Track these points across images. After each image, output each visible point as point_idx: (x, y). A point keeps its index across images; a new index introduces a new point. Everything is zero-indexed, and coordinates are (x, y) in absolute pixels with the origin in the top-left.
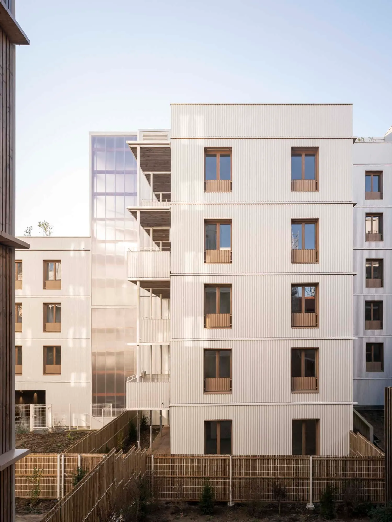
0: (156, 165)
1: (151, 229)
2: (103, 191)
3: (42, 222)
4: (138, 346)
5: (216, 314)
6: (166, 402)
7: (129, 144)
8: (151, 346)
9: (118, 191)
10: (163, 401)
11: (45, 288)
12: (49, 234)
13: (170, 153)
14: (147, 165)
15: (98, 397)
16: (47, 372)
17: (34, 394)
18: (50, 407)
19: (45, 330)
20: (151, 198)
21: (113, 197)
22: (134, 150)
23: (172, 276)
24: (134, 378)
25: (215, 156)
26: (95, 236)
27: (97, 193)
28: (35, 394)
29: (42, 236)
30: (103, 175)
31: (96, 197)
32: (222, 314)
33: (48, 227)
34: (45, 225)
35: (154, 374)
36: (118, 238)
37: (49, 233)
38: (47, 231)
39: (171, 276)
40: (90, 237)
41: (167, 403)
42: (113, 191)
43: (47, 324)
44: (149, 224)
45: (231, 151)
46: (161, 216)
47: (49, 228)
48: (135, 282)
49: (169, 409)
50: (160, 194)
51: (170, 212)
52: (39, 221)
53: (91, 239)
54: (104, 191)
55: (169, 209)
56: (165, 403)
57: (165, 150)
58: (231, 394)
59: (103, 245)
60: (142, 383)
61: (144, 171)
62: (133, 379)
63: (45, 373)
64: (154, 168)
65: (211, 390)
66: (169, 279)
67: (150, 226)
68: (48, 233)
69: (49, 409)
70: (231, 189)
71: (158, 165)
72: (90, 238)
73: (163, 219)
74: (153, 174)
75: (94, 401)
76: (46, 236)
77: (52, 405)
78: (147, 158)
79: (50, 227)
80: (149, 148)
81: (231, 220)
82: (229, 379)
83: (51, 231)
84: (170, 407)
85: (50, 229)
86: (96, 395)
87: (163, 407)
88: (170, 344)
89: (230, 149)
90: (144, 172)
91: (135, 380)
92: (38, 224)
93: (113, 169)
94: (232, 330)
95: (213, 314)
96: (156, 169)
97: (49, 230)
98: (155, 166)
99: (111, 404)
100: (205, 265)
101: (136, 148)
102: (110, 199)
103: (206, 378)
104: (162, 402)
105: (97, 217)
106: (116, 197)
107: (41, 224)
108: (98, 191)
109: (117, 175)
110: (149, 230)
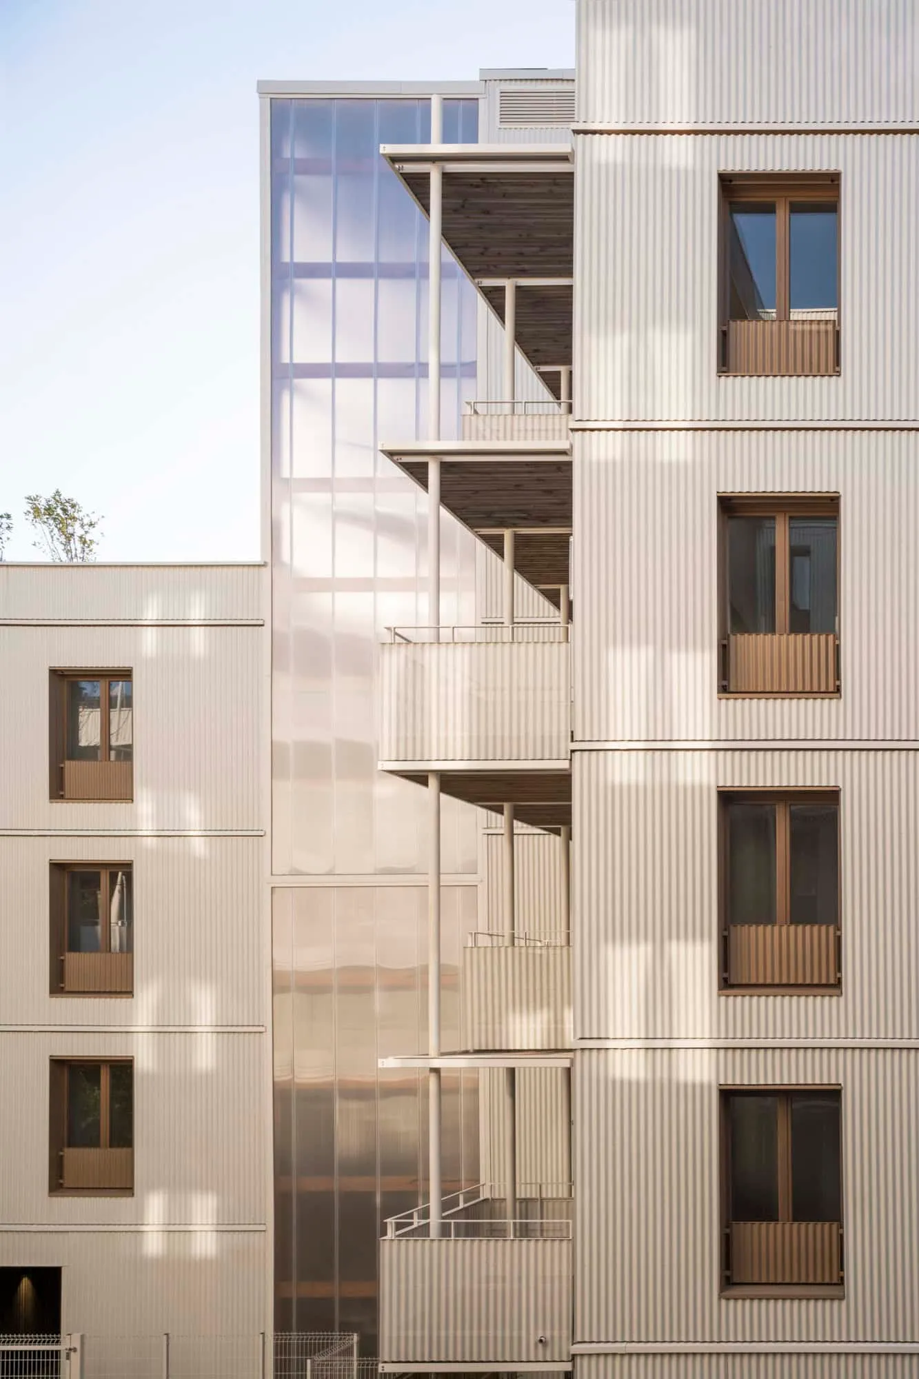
0: (526, 250)
1: (508, 534)
2: (322, 356)
3: (46, 494)
4: (436, 1071)
5: (776, 928)
6: (556, 1333)
7: (394, 159)
8: (512, 1072)
9: (387, 357)
10: (544, 1329)
11: (62, 797)
12: (79, 550)
13: (571, 196)
14: (486, 248)
15: (300, 1301)
16: (68, 1181)
17: (19, 1282)
18: (75, 1350)
19: (58, 985)
20: (507, 397)
21: (366, 384)
22: (418, 185)
23: (578, 753)
24: (423, 1222)
25: (769, 209)
26: (286, 557)
27: (296, 366)
28: (25, 1284)
29: (47, 559)
30: (322, 285)
31: (291, 382)
32: (800, 928)
33: (74, 518)
34: (59, 511)
35: (526, 1200)
36: (385, 571)
37: (79, 545)
38: (69, 537)
39: (573, 751)
40: (264, 565)
41: (560, 1337)
42: (364, 356)
43: (71, 958)
44: (492, 512)
45: (838, 187)
46: (539, 480)
47: (77, 524)
48: (420, 778)
49: (567, 1367)
50: (559, 373)
51: (570, 464)
52: (33, 495)
53: (266, 572)
54: (326, 358)
55: (563, 453)
56: (552, 1337)
57: (556, 184)
58: (841, 1298)
59: (322, 600)
60: (452, 1244)
61: (474, 273)
62: (417, 1222)
63: (61, 1186)
64: (518, 263)
65: (756, 1280)
66: (564, 765)
67: (502, 524)
68: (76, 545)
69: (68, 1357)
70: (837, 362)
71: (535, 249)
72: (263, 569)
73: (550, 492)
74: (519, 289)
75: (282, 1323)
76: (65, 559)
77: (82, 1337)
78: (484, 219)
79: (86, 521)
80: (483, 177)
81: (838, 498)
82: (835, 1226)
83: (88, 537)
84: (574, 1356)
85: (86, 528)
86: (295, 1291)
87: (544, 1355)
88: (572, 1061)
89: (832, 180)
90: (476, 280)
91: (424, 1231)
92: (28, 507)
93: (369, 258)
94: (842, 999)
95: (761, 928)
96: (526, 267)
97: (79, 531)
98: (521, 254)
99: (355, 1337)
100: (724, 701)
101: (426, 177)
102: (354, 390)
103: (734, 1224)
104: (540, 1334)
105: (296, 475)
106: (381, 381)
107: (42, 504)
108: (302, 355)
109: (383, 283)
110: (500, 538)
